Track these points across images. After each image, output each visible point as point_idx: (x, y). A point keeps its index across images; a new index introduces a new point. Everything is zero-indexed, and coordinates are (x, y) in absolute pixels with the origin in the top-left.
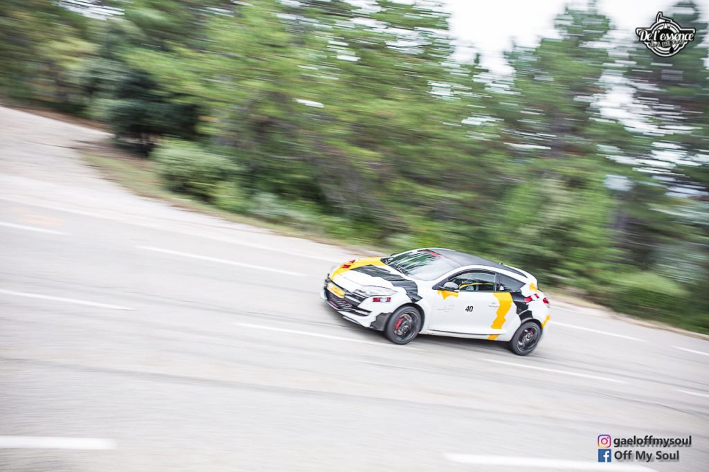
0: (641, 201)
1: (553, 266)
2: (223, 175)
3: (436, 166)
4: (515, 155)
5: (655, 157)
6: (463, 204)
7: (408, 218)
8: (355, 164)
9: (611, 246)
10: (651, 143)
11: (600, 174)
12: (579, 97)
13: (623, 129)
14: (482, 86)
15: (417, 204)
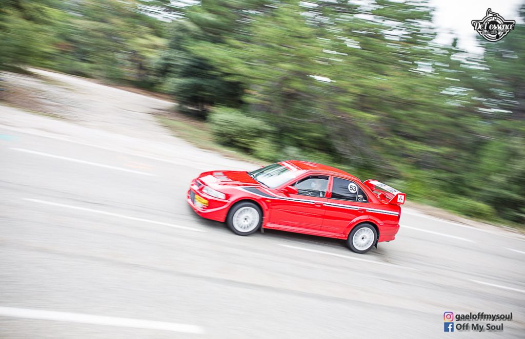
2: (260, 134)
3: (422, 127)
4: (485, 117)
6: (443, 156)
7: (399, 167)
8: (359, 124)
15: (406, 156)
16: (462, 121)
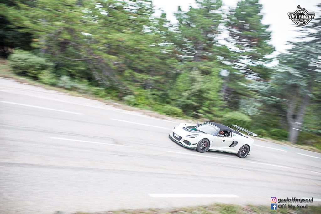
0: (235, 81)
1: (198, 109)
2: (43, 67)
3: (145, 65)
4: (181, 60)
5: (241, 62)
6: (157, 81)
7: (133, 88)
8: (109, 63)
9: (222, 100)
10: (239, 56)
11: (218, 69)
12: (209, 35)
13: (228, 49)
14: (167, 29)
15: (138, 82)
16: (168, 61)
